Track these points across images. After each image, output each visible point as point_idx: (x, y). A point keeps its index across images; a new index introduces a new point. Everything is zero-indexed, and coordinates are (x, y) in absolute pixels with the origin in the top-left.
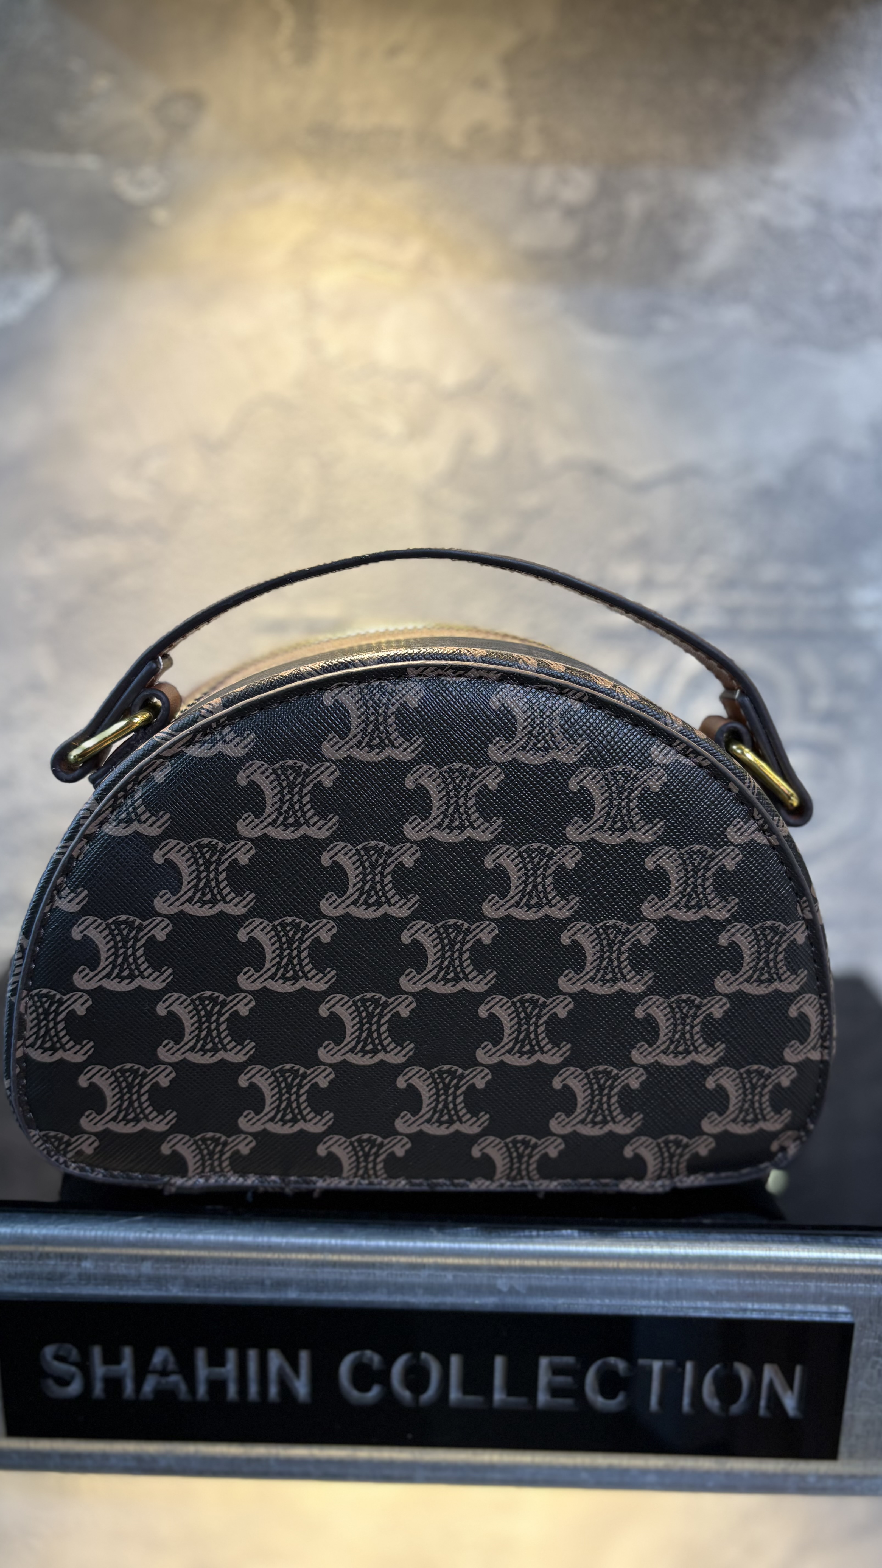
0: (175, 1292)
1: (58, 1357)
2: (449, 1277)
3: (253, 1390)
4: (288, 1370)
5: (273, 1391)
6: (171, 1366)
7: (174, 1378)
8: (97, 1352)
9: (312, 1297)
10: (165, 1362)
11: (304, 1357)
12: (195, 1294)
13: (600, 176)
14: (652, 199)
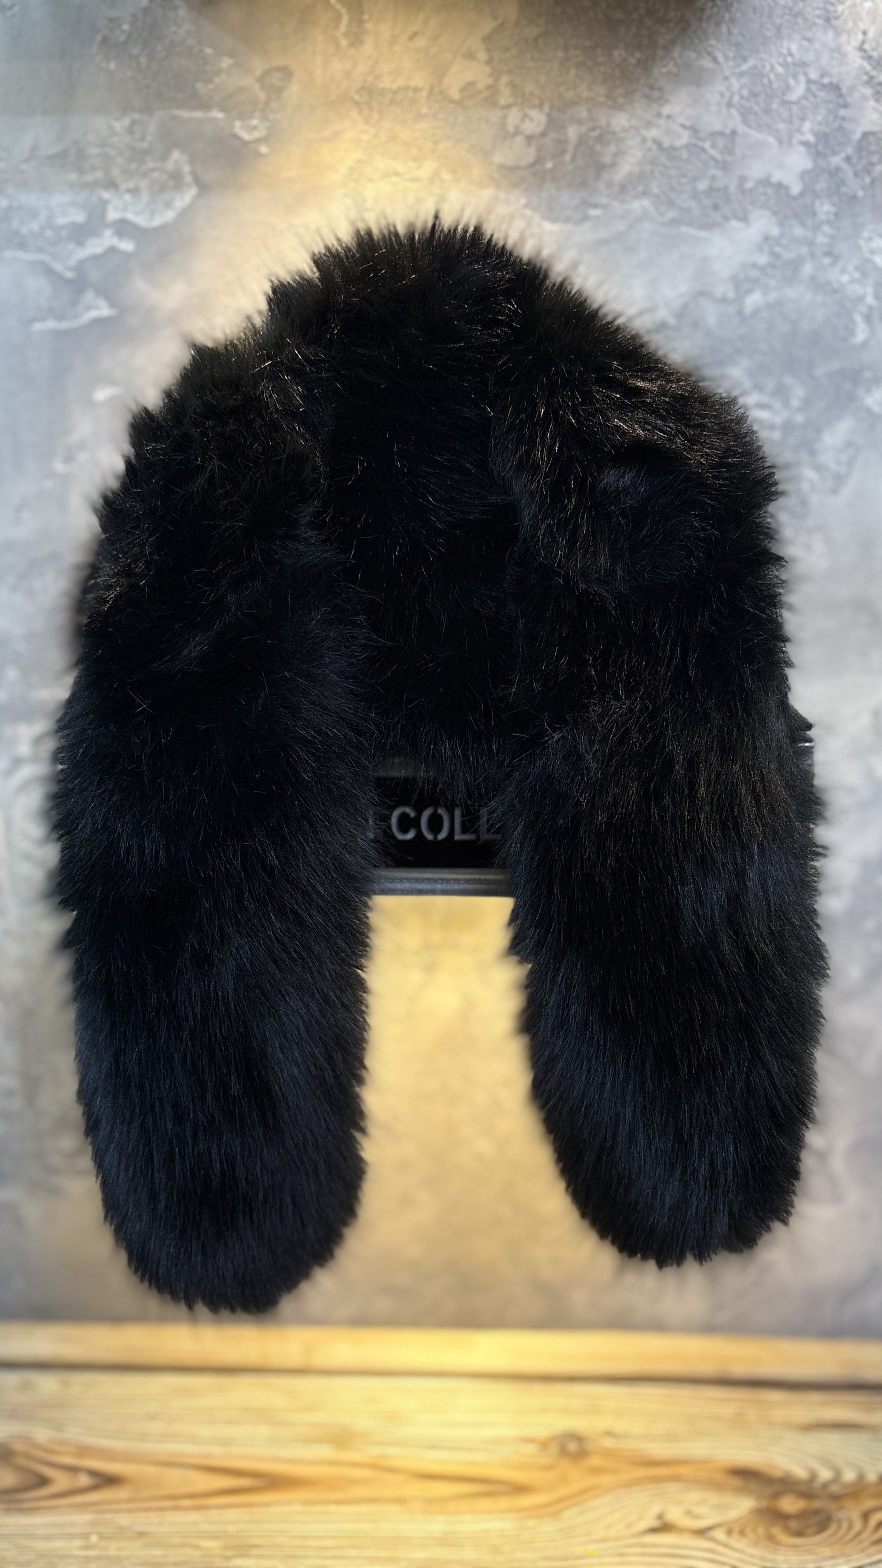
13: (549, 115)
14: (584, 129)
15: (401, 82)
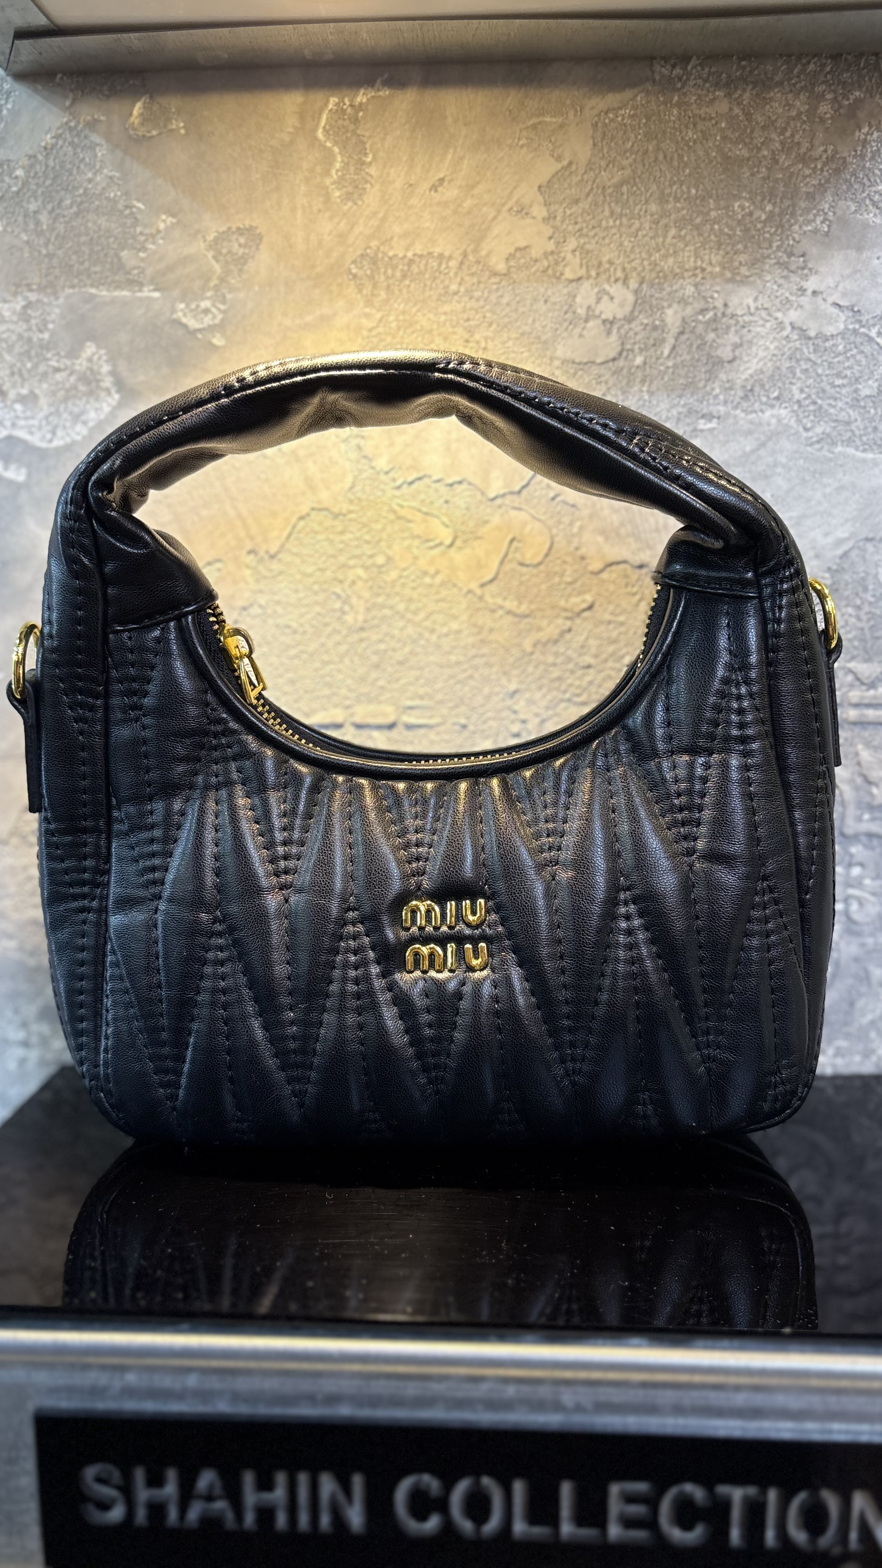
0: (223, 1407)
1: (100, 1480)
2: (511, 1391)
3: (304, 1520)
4: (341, 1497)
5: (325, 1520)
6: (218, 1490)
7: (220, 1505)
8: (139, 1475)
9: (365, 1413)
10: (211, 1487)
11: (358, 1482)
12: (244, 1410)
13: (636, 292)
14: (689, 311)
15: (418, 248)
